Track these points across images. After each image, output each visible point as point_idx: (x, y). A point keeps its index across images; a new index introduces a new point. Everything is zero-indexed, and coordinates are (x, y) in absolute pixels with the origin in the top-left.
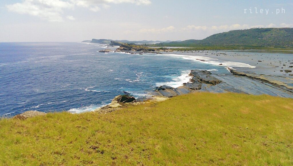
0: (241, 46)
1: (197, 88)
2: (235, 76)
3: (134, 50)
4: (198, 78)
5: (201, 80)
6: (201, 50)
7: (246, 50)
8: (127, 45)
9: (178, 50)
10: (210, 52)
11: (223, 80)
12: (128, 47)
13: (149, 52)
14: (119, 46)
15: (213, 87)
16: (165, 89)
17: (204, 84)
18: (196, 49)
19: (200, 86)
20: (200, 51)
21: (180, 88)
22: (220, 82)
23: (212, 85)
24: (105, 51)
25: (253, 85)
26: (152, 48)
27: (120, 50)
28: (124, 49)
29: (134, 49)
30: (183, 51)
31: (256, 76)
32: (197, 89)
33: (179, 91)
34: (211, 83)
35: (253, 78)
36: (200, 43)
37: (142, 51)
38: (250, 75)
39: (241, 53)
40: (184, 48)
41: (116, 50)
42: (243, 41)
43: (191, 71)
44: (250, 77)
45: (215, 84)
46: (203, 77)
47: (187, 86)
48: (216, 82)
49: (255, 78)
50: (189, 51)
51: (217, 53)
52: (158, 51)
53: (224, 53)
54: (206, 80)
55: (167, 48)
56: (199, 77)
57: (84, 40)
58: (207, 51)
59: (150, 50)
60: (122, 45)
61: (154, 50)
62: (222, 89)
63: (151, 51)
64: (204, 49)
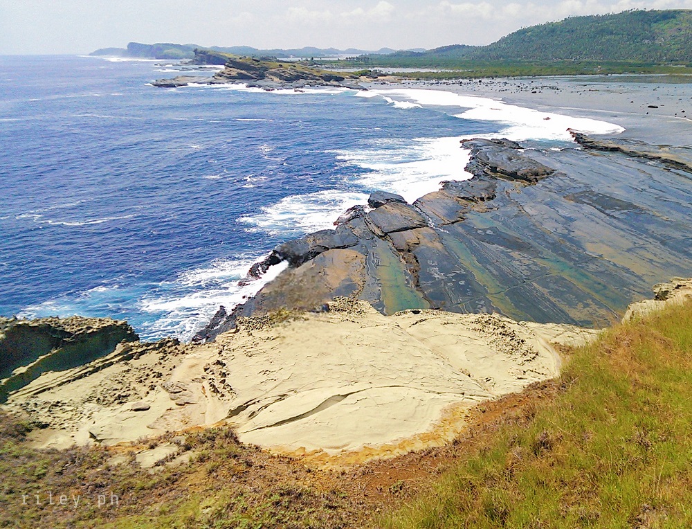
0: (598, 64)
1: (483, 196)
2: (591, 154)
3: (276, 79)
4: (485, 165)
5: (494, 169)
6: (488, 77)
7: (613, 75)
8: (248, 63)
9: (418, 77)
10: (512, 84)
11: (557, 166)
12: (254, 69)
13: (325, 83)
14: (223, 67)
15: (531, 189)
16: (383, 204)
17: (502, 183)
18: (472, 75)
19: (491, 190)
20: (485, 80)
21: (431, 197)
22: (549, 173)
23: (526, 183)
24: (174, 82)
25: (642, 176)
26: (333, 70)
27: (228, 78)
28: (242, 77)
29: (274, 74)
30: (434, 81)
31: (646, 148)
32: (482, 199)
33: (428, 209)
34: (524, 178)
35: (639, 156)
36: (483, 56)
37: (302, 81)
38: (632, 148)
39: (601, 86)
40: (435, 71)
41: (211, 79)
42: (602, 50)
43: (461, 142)
44: (631, 154)
45: (537, 181)
46: (499, 158)
47: (454, 193)
48: (538, 175)
49: (645, 156)
50: (450, 82)
51: (534, 85)
52: (354, 81)
53: (553, 84)
54: (509, 170)
55: (384, 70)
56: (486, 161)
57: (98, 49)
58: (505, 80)
59: (328, 78)
60: (233, 64)
61: (342, 79)
62: (556, 196)
63: (333, 82)
64: (494, 74)
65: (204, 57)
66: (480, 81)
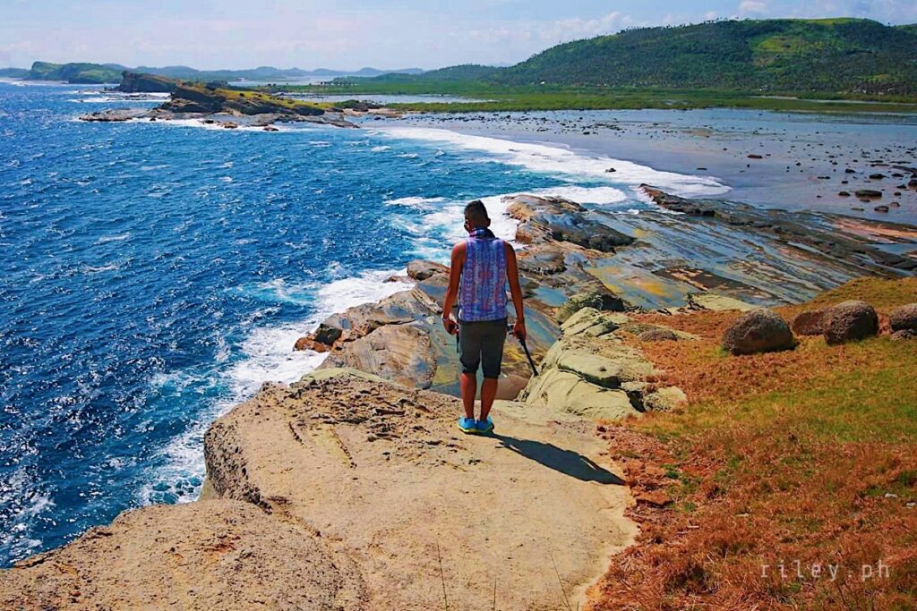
3: (237, 113)
4: (544, 229)
5: (557, 236)
6: (519, 110)
9: (424, 109)
11: (637, 233)
13: (301, 117)
15: (609, 261)
18: (496, 107)
20: (514, 115)
22: (628, 242)
27: (174, 111)
28: (190, 109)
29: (234, 106)
30: (445, 116)
35: (743, 224)
37: (270, 116)
38: (733, 213)
44: (734, 222)
45: (614, 252)
46: (561, 222)
48: (614, 245)
49: (752, 224)
52: (339, 115)
54: (578, 236)
56: (545, 225)
59: (305, 110)
60: (178, 92)
61: (322, 112)
63: (312, 117)
64: (528, 107)
65: (136, 82)
66: (509, 117)
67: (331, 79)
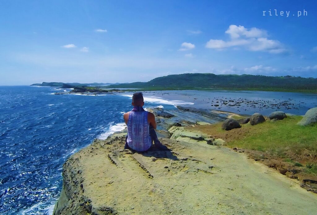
2: (182, 111)
3: (89, 92)
6: (149, 91)
8: (80, 87)
12: (82, 89)
13: (103, 93)
14: (73, 89)
22: (173, 116)
26: (104, 89)
27: (75, 92)
28: (78, 92)
35: (195, 112)
36: (146, 85)
37: (96, 92)
38: (192, 110)
52: (111, 92)
55: (119, 89)
58: (154, 91)
61: (108, 92)
67: (110, 85)
